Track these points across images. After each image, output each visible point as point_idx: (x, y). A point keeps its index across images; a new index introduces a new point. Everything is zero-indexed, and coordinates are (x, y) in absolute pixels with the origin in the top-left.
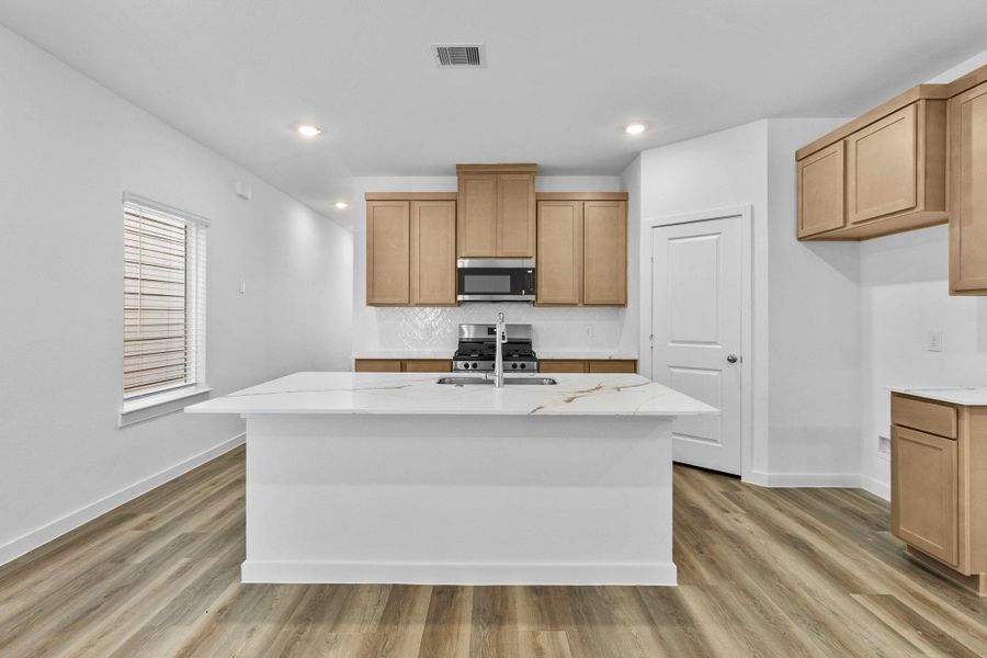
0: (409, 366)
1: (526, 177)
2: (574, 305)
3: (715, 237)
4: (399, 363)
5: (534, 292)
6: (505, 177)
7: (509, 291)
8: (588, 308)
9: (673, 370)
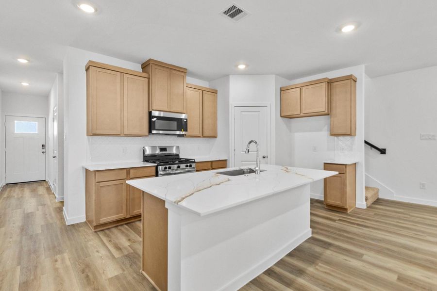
0: (132, 171)
1: (183, 74)
2: (199, 137)
3: (258, 113)
5: (186, 130)
6: (174, 72)
7: (176, 129)
8: (205, 138)
9: (243, 162)
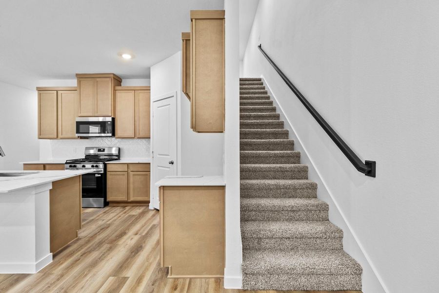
0: (47, 167)
2: (132, 138)
3: (167, 106)
4: (42, 166)
7: (99, 132)
9: (159, 168)
